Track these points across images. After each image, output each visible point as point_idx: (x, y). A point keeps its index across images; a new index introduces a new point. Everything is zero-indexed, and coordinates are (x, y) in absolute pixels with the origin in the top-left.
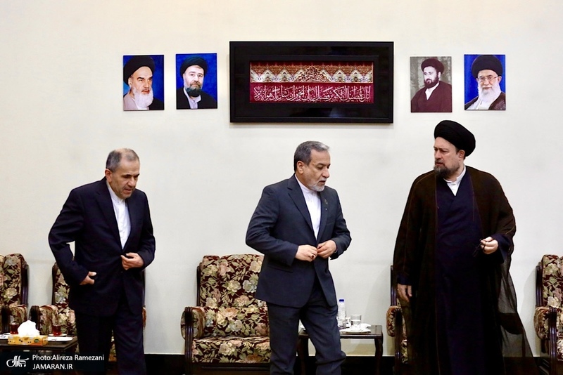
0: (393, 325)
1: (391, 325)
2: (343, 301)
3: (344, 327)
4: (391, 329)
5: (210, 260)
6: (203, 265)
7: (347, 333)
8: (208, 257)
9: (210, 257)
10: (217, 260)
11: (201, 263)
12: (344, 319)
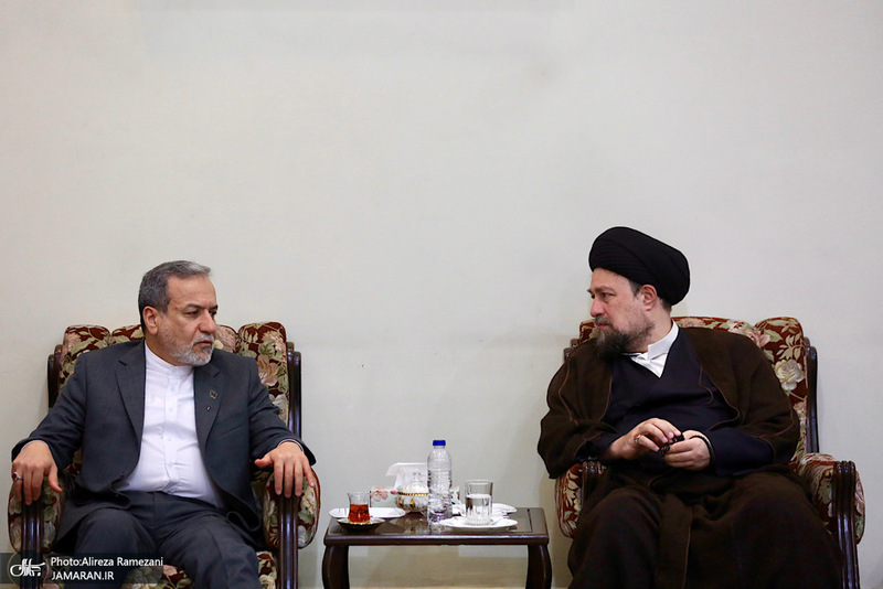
0: (577, 507)
1: (571, 508)
2: (442, 443)
3: (447, 514)
4: (572, 517)
5: (84, 338)
6: (65, 351)
7: (456, 531)
8: (77, 331)
9: (85, 329)
10: (101, 338)
11: (58, 348)
12: (445, 492)
